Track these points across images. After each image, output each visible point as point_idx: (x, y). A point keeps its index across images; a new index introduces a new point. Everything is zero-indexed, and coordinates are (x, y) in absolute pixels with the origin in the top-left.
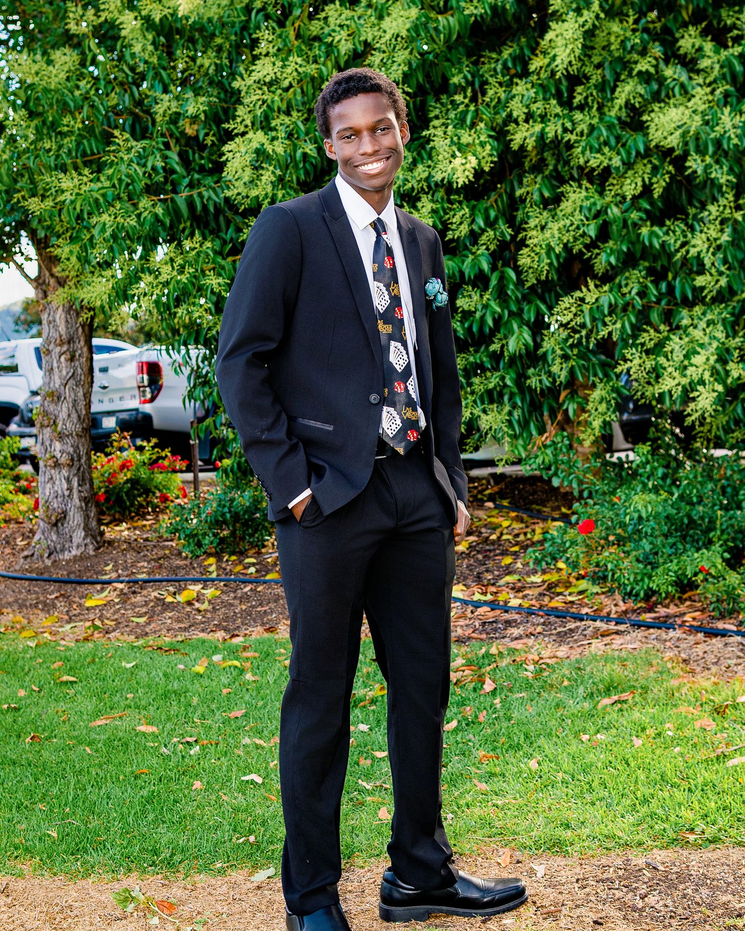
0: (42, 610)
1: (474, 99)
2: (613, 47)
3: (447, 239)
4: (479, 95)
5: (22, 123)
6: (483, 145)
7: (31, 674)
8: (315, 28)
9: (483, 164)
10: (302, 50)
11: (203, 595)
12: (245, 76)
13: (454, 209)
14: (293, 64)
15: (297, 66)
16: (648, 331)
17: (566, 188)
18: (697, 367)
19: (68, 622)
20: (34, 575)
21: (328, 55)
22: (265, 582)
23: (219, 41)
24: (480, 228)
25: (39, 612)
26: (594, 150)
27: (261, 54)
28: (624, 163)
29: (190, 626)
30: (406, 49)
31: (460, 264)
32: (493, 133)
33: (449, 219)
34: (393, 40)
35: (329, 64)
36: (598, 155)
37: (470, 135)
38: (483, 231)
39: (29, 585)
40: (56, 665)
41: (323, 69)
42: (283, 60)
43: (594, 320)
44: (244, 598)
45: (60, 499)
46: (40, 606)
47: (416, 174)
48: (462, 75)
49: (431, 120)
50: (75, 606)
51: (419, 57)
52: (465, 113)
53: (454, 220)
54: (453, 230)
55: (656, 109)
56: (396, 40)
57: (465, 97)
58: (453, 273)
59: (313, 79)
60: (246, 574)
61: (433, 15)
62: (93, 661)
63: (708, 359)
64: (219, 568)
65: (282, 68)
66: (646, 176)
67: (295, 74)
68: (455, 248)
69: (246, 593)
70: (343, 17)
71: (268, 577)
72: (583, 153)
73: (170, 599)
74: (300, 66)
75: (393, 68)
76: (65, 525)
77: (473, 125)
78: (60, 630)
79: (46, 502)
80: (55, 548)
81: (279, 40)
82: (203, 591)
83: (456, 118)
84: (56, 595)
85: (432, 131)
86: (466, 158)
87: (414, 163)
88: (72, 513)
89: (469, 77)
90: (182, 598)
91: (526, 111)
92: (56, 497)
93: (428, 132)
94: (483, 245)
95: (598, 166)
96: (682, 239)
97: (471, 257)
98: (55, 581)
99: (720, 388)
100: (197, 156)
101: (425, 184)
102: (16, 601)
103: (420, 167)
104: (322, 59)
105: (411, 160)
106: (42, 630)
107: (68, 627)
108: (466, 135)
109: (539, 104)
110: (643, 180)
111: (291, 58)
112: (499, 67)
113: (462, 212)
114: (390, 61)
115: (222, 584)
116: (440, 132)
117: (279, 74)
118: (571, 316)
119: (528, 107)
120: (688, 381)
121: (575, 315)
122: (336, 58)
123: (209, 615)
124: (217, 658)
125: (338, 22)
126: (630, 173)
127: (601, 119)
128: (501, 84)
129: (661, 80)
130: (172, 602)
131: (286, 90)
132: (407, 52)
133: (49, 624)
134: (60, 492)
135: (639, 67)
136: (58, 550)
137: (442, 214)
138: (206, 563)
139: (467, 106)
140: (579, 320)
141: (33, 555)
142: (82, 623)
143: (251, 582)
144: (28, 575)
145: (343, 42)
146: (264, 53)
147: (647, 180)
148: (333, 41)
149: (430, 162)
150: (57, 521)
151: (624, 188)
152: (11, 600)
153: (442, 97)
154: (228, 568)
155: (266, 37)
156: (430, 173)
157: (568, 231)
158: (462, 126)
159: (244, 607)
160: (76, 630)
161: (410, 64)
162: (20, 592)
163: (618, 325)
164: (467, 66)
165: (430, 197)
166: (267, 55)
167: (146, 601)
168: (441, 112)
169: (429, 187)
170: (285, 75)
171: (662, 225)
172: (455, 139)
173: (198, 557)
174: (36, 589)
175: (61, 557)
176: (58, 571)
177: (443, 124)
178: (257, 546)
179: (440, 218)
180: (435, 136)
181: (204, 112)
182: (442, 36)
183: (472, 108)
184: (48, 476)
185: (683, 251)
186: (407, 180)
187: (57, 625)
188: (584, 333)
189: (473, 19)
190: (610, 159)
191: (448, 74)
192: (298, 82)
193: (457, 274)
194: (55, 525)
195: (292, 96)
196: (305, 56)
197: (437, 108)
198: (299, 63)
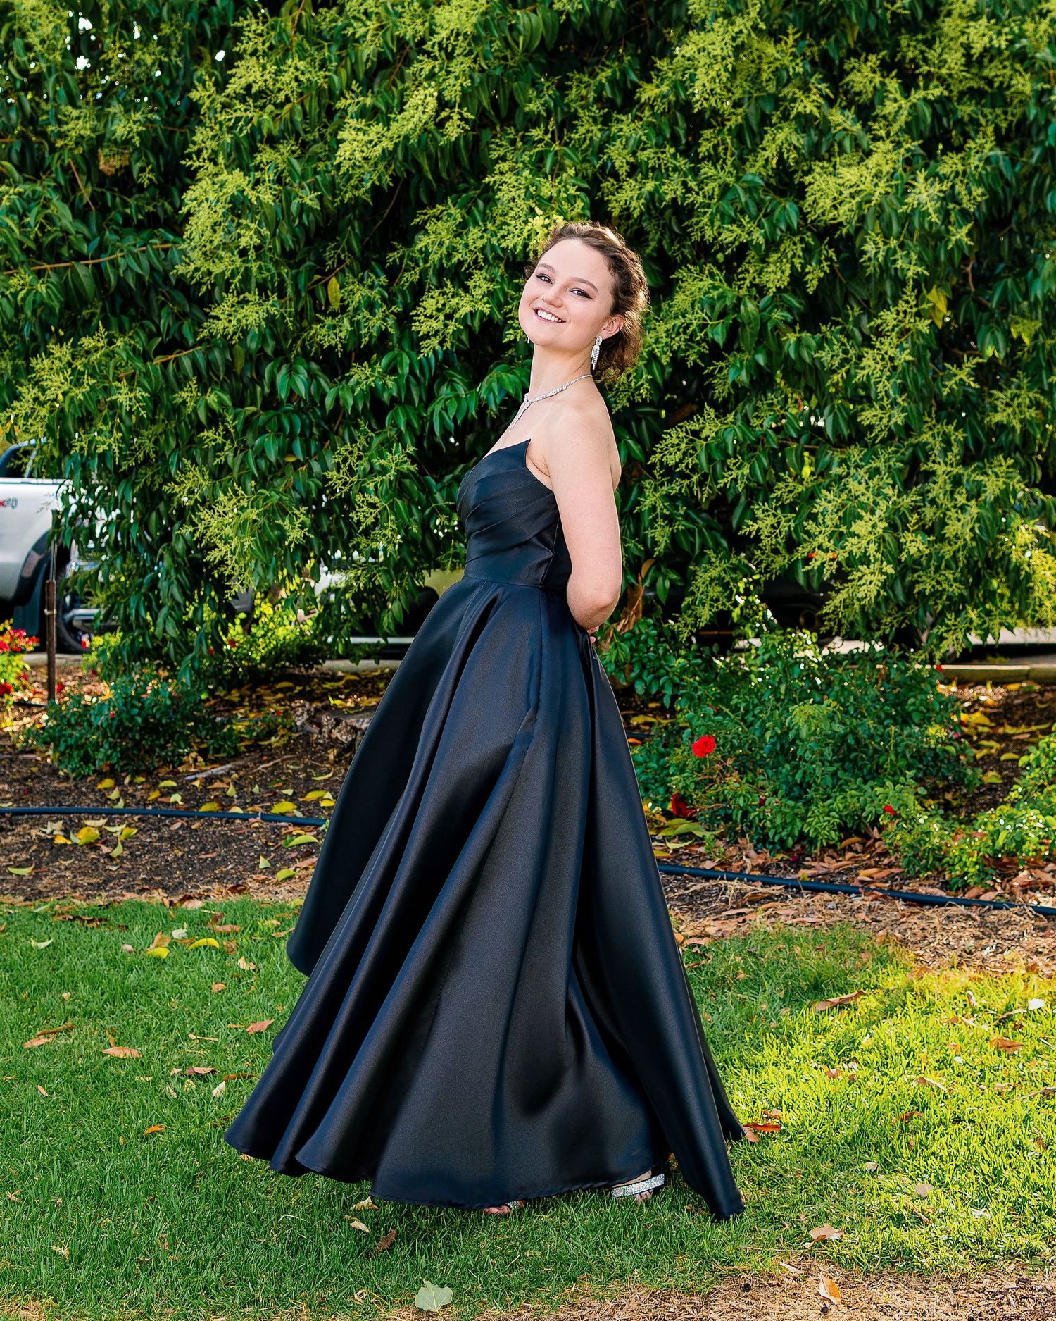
1: (557, 136)
2: (765, 76)
6: (571, 200)
8: (323, 18)
10: (305, 51)
11: (111, 834)
14: (292, 69)
15: (298, 73)
16: (784, 480)
17: (681, 273)
18: (859, 537)
21: (341, 59)
22: (201, 816)
26: (726, 220)
27: (245, 51)
28: (767, 241)
29: (106, 882)
30: (469, 54)
32: (585, 185)
34: (452, 39)
35: (343, 73)
36: (734, 227)
37: (553, 186)
41: (335, 77)
42: (277, 63)
43: (710, 460)
44: (175, 840)
47: (468, 240)
48: (541, 101)
49: (495, 163)
51: (485, 67)
52: (541, 157)
55: (818, 170)
56: (456, 38)
57: (546, 132)
59: (320, 90)
60: (168, 804)
61: (509, 8)
63: (874, 526)
64: (124, 794)
65: (275, 74)
66: (797, 261)
67: (294, 84)
69: (176, 832)
71: (204, 809)
72: (712, 221)
73: (60, 840)
74: (303, 74)
75: (447, 82)
77: (556, 172)
81: (273, 33)
82: (108, 828)
83: (531, 163)
85: (498, 177)
86: (549, 218)
87: (463, 225)
89: (552, 104)
90: (80, 838)
91: (632, 160)
93: (492, 179)
95: (732, 243)
96: (842, 356)
99: (890, 569)
100: (118, 201)
101: (481, 256)
103: (474, 233)
104: (335, 64)
105: (458, 220)
108: (548, 185)
109: (649, 153)
110: (793, 267)
111: (289, 62)
112: (592, 95)
114: (444, 72)
115: (136, 818)
116: (509, 179)
117: (270, 82)
118: (679, 454)
119: (634, 153)
120: (846, 555)
121: (685, 454)
122: (352, 65)
123: (128, 865)
124: (178, 933)
125: (364, 8)
126: (774, 257)
127: (738, 179)
128: (595, 120)
129: (824, 128)
130: (65, 845)
131: (280, 106)
132: (470, 59)
135: (798, 108)
137: (502, 302)
138: (100, 786)
139: (549, 145)
140: (690, 461)
143: (180, 817)
145: (369, 37)
146: (249, 49)
147: (798, 266)
148: (354, 34)
149: (489, 226)
151: (765, 277)
153: (509, 130)
154: (138, 794)
155: (254, 27)
156: (487, 240)
157: (678, 334)
158: (540, 172)
159: (180, 854)
161: (472, 77)
163: (746, 470)
164: (549, 89)
165: (485, 273)
166: (254, 53)
167: (23, 843)
168: (508, 152)
169: (486, 260)
170: (279, 85)
171: (815, 330)
172: (532, 190)
173: (85, 777)
177: (511, 170)
178: (172, 762)
179: (500, 306)
180: (502, 183)
181: (141, 134)
182: (521, 39)
183: (555, 148)
185: (843, 371)
186: (454, 249)
188: (695, 478)
189: (565, 17)
190: (749, 233)
191: (520, 99)
192: (299, 97)
195: (287, 116)
196: (309, 59)
197: (502, 146)
198: (302, 68)
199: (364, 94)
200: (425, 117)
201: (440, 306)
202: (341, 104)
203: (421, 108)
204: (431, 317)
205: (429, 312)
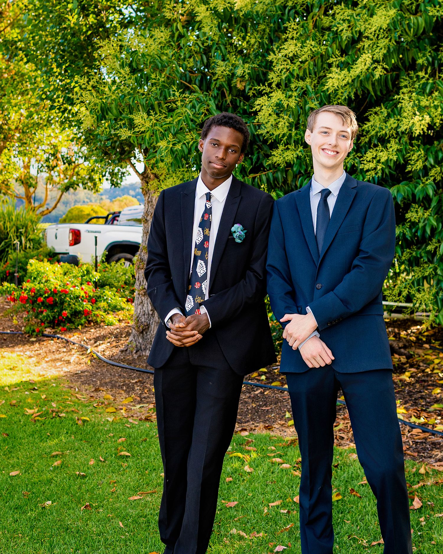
0: (125, 391)
1: (433, 75)
3: (407, 170)
4: (437, 72)
5: (126, 76)
6: (436, 107)
7: (103, 445)
8: (326, 21)
9: (435, 121)
10: (316, 36)
12: (276, 52)
13: (414, 150)
14: (309, 45)
19: (139, 403)
20: (125, 365)
21: (334, 40)
22: (271, 388)
23: (262, 27)
24: (431, 165)
25: (123, 392)
27: (288, 37)
30: (387, 38)
31: (413, 189)
33: (410, 156)
34: (377, 31)
35: (334, 46)
37: (427, 100)
38: (433, 167)
39: (121, 371)
40: (120, 440)
41: (330, 49)
42: (302, 43)
44: (255, 398)
45: (146, 316)
46: (125, 388)
47: (388, 124)
48: (424, 58)
49: (401, 88)
50: (146, 391)
51: (395, 44)
52: (425, 85)
53: (413, 158)
54: (411, 165)
56: (379, 31)
57: (426, 73)
58: (408, 195)
59: (322, 55)
60: (259, 380)
61: (407, 15)
62: (145, 440)
65: (301, 47)
67: (309, 52)
68: (411, 177)
69: (257, 395)
70: (346, 14)
71: (274, 384)
74: (315, 46)
75: (376, 51)
76: (148, 333)
77: (431, 93)
78: (133, 408)
79: (138, 317)
80: (141, 348)
81: (301, 29)
83: (419, 88)
84: (136, 380)
85: (402, 96)
86: (423, 116)
87: (389, 116)
88: (153, 326)
89: (430, 59)
92: (144, 315)
93: (398, 97)
94: (431, 176)
97: (422, 185)
98: (137, 371)
100: (242, 103)
101: (394, 132)
102: (111, 382)
103: (392, 120)
104: (330, 42)
105: (386, 115)
106: (121, 407)
107: (138, 406)
108: (425, 100)
111: (308, 42)
113: (419, 153)
114: (375, 46)
116: (406, 97)
117: (299, 52)
122: (339, 42)
125: (342, 17)
131: (303, 63)
132: (387, 40)
133: (127, 403)
134: (146, 312)
136: (142, 349)
137: (405, 153)
139: (428, 79)
141: (126, 350)
142: (147, 405)
143: (261, 387)
144: (122, 364)
145: (344, 31)
146: (290, 37)
148: (338, 29)
149: (399, 117)
150: (143, 330)
152: (107, 380)
153: (410, 72)
155: (293, 26)
156: (398, 125)
158: (423, 93)
159: (254, 405)
160: (143, 409)
161: (389, 48)
162: (115, 376)
164: (430, 52)
165: (397, 140)
166: (292, 38)
168: (409, 83)
169: (397, 133)
170: (303, 53)
172: (417, 102)
174: (125, 375)
175: (144, 354)
176: (140, 363)
177: (410, 91)
179: (403, 156)
180: (403, 99)
181: (249, 74)
182: (412, 30)
183: (431, 81)
184: (140, 300)
187: (131, 404)
189: (435, 19)
191: (416, 57)
192: (312, 58)
193: (411, 197)
194: (142, 332)
195: (307, 67)
196: (318, 41)
197: (406, 80)
198: (313, 45)
199: (342, 56)
200: (366, 67)
201: (374, 156)
202: (331, 60)
203: (363, 63)
204: (370, 161)
205: (368, 159)
